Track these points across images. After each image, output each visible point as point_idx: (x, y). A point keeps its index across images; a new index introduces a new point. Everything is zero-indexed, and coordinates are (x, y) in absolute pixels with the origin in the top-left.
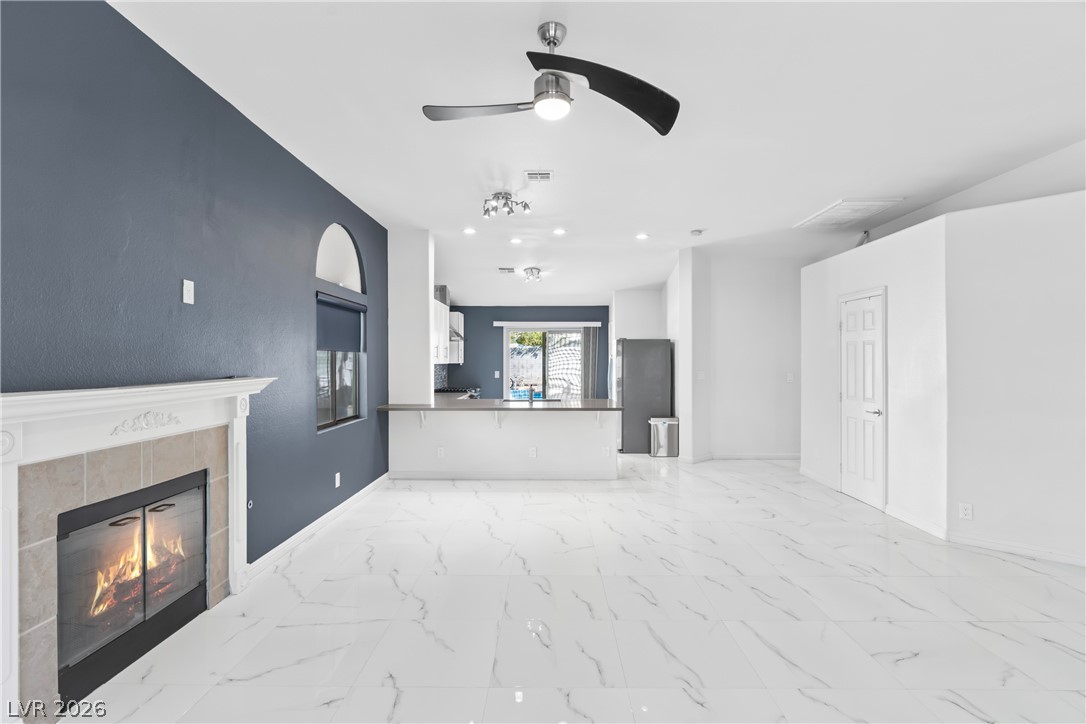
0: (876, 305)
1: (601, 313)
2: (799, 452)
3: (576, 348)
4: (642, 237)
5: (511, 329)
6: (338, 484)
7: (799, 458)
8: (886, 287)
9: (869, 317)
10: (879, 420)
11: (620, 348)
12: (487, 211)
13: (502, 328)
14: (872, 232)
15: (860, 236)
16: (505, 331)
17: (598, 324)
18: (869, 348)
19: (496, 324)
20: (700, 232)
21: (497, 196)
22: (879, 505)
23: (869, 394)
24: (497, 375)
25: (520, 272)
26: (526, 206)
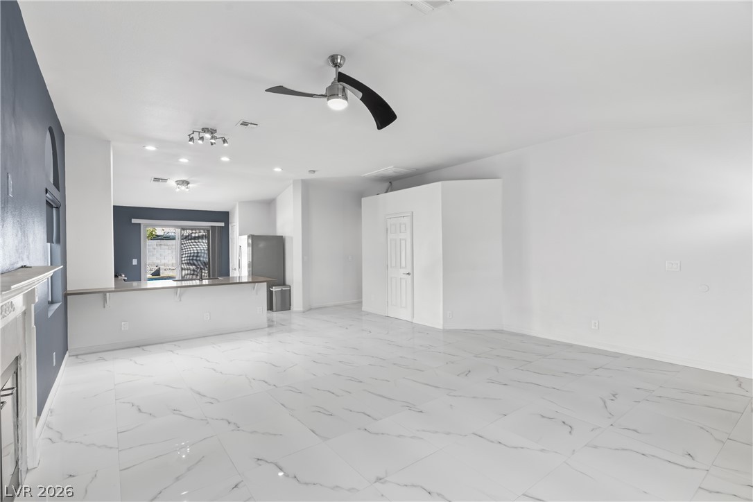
0: (407, 220)
1: (224, 216)
2: (362, 298)
3: (204, 241)
4: (278, 170)
5: (146, 225)
6: (54, 364)
7: (361, 302)
8: (412, 213)
9: (403, 226)
10: (409, 277)
11: (250, 241)
12: (192, 139)
13: (140, 224)
14: (394, 183)
15: (387, 184)
16: (142, 227)
17: (222, 224)
18: (403, 242)
19: (134, 221)
20: (314, 171)
21: (205, 130)
22: (409, 319)
23: (403, 264)
24: (135, 262)
25: (172, 182)
26: (225, 141)
